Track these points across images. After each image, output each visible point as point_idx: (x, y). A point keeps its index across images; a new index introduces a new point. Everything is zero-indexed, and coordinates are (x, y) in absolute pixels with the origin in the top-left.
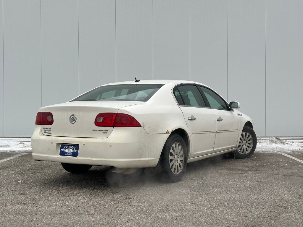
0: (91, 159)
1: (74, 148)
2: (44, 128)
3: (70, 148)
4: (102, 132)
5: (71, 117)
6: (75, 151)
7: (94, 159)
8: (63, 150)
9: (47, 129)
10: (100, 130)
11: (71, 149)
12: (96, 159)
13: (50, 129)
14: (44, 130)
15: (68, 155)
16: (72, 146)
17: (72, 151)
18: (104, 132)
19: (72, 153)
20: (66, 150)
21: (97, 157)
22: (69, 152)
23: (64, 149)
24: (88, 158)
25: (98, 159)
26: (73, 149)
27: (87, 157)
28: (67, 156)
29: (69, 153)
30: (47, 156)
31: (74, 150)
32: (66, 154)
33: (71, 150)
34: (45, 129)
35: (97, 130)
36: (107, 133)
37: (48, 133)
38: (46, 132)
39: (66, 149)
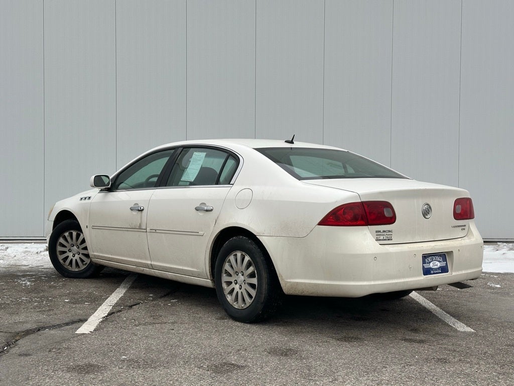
0: (466, 272)
1: (439, 259)
2: (377, 232)
3: (435, 260)
4: (461, 228)
5: (424, 208)
6: (444, 264)
8: (426, 266)
9: (383, 233)
10: (459, 226)
11: (437, 261)
13: (389, 231)
14: (377, 235)
15: (435, 272)
16: (436, 255)
17: (439, 264)
18: (463, 227)
19: (440, 267)
20: (431, 265)
22: (436, 267)
23: (427, 263)
24: (464, 272)
26: (439, 261)
28: (434, 274)
29: (436, 269)
30: (407, 280)
31: (441, 262)
32: (432, 272)
33: (437, 263)
34: (380, 233)
35: (456, 227)
36: (464, 229)
37: (385, 240)
38: (382, 238)
39: (430, 263)
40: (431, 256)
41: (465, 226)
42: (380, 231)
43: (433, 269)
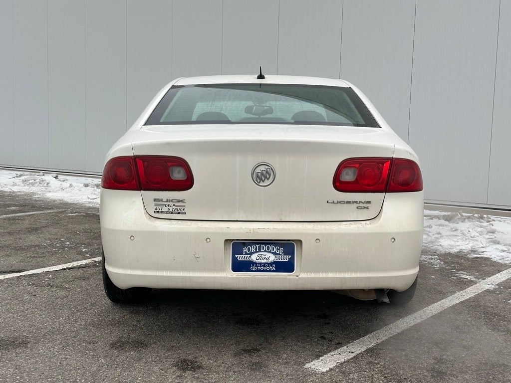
0: (338, 275)
1: (277, 249)
2: (155, 200)
3: (265, 251)
4: (356, 205)
5: (258, 170)
6: (286, 258)
7: (347, 275)
8: (241, 258)
9: (168, 203)
10: (349, 202)
11: (270, 252)
12: (354, 275)
13: (182, 201)
14: (156, 205)
15: (260, 269)
16: (271, 244)
17: (272, 258)
18: (361, 205)
19: (274, 263)
20: (254, 257)
21: (356, 271)
22: (265, 261)
23: (246, 254)
24: (331, 275)
25: (358, 275)
26: (275, 254)
27: (327, 271)
28: (257, 271)
29: (264, 265)
30: (191, 274)
31: (279, 254)
32: (254, 268)
33: (268, 255)
34: (161, 203)
35: (340, 202)
36: (367, 208)
37: (172, 213)
38: (165, 209)
39: (251, 254)
40: (258, 244)
41: (369, 202)
42: (161, 200)
43: (256, 264)
